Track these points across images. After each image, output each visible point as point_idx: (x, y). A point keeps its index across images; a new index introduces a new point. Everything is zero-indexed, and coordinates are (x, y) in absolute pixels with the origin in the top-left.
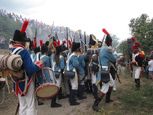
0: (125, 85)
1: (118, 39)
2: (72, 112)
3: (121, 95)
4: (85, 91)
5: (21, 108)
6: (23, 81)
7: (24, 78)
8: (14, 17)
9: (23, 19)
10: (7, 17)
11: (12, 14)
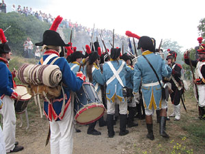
0: (192, 111)
1: (180, 47)
2: (119, 144)
3: (186, 125)
4: (136, 117)
5: (53, 136)
6: (60, 100)
7: (61, 96)
8: (41, 16)
9: (52, 19)
10: (33, 17)
11: (39, 13)
